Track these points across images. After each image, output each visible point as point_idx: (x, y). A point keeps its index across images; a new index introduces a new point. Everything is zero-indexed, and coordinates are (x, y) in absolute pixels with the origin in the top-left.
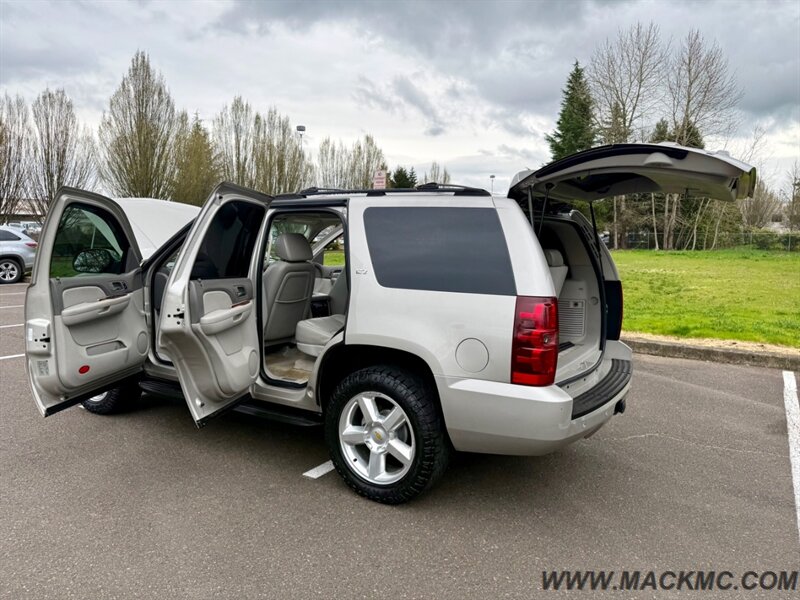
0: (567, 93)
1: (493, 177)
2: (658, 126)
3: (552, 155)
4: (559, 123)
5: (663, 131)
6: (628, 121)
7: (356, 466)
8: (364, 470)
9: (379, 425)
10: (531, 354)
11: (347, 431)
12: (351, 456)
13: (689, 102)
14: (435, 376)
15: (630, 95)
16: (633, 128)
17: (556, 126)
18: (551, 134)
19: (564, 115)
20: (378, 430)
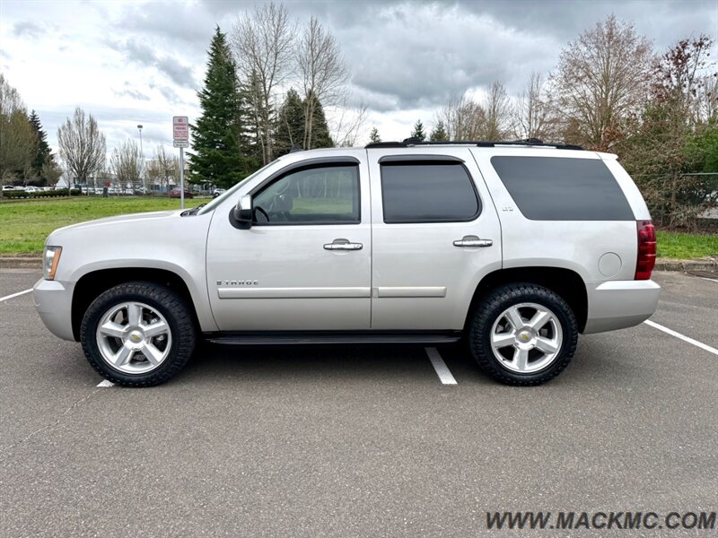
0: (212, 55)
1: (140, 127)
2: (289, 93)
3: (203, 110)
4: (206, 82)
5: (292, 98)
6: (267, 86)
7: (507, 364)
8: (513, 366)
9: (525, 328)
10: (647, 258)
11: (497, 339)
12: (499, 357)
13: (313, 76)
14: (586, 282)
15: (268, 63)
16: (271, 94)
17: (205, 84)
18: (201, 91)
19: (210, 75)
20: (524, 333)
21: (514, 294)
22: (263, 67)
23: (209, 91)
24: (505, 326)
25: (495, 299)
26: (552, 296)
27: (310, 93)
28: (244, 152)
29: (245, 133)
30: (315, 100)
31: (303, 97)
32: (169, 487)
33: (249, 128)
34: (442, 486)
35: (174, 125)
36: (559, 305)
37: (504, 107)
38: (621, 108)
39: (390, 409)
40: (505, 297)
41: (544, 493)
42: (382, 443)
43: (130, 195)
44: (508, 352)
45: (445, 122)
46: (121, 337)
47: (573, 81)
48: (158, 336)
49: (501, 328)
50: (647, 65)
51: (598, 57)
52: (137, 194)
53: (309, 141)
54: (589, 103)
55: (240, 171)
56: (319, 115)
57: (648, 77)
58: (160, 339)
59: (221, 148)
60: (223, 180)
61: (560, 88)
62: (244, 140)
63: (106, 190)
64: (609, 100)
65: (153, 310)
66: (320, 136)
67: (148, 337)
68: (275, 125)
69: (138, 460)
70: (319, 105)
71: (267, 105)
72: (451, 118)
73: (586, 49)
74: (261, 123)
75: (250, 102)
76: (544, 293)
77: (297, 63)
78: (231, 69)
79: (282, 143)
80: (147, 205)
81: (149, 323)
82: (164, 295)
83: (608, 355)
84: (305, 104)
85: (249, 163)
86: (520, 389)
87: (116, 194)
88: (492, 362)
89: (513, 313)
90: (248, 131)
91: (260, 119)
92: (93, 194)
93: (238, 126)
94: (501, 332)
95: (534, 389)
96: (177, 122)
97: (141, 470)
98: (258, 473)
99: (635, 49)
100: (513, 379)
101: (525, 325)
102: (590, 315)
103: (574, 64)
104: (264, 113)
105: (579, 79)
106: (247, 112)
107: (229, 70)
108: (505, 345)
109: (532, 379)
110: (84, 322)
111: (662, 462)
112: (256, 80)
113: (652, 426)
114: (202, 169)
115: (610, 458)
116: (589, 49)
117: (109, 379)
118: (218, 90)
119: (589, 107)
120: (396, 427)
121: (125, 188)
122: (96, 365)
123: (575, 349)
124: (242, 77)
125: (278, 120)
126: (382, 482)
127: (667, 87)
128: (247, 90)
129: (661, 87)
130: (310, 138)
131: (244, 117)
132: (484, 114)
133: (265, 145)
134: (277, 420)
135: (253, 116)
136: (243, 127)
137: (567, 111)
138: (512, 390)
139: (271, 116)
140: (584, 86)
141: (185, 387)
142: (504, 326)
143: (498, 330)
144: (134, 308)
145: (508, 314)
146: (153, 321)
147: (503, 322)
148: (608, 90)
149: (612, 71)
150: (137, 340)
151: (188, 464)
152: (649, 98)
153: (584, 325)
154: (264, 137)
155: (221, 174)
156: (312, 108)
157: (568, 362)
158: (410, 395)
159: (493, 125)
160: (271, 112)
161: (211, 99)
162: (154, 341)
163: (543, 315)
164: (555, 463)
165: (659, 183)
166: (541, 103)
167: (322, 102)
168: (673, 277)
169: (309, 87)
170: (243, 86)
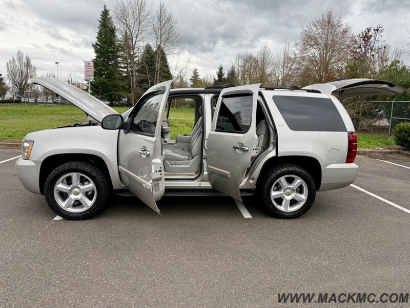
0: (101, 22)
1: (57, 63)
2: (146, 46)
3: (96, 55)
4: (97, 38)
5: (148, 49)
6: (134, 42)
7: (279, 207)
8: (281, 208)
9: (289, 188)
10: (352, 152)
11: (274, 194)
12: (275, 204)
13: (161, 37)
14: (321, 164)
15: (135, 29)
16: (136, 46)
17: (97, 39)
18: (94, 43)
19: (100, 34)
20: (288, 190)
21: (283, 170)
22: (132, 30)
23: (99, 44)
24: (279, 187)
25: (273, 173)
26: (303, 171)
27: (159, 47)
28: (119, 80)
29: (121, 69)
30: (162, 51)
31: (155, 49)
32: (105, 275)
33: (122, 65)
34: (250, 273)
35: (85, 66)
36: (307, 176)
37: (270, 60)
38: (334, 63)
39: (218, 231)
40: (279, 172)
41: (302, 276)
42: (216, 250)
43: (51, 103)
44: (279, 201)
45: (236, 67)
46: (68, 192)
47: (308, 47)
48: (89, 192)
49: (276, 188)
50: (348, 39)
51: (322, 34)
52: (55, 103)
53: (158, 75)
54: (317, 59)
55: (117, 91)
56: (164, 59)
57: (349, 47)
58: (90, 193)
59: (106, 77)
60: (107, 96)
61: (301, 51)
62: (120, 73)
63: (36, 100)
64: (327, 58)
65: (86, 177)
66: (164, 72)
67: (83, 192)
68: (138, 64)
69: (84, 261)
70: (164, 54)
71: (133, 52)
72: (240, 64)
73: (315, 29)
74: (130, 63)
75: (123, 51)
76: (299, 170)
77: (152, 29)
78: (113, 31)
79: (142, 75)
80: (62, 110)
81: (83, 184)
82: (92, 169)
83: (330, 202)
84: (156, 53)
85: (123, 86)
86: (286, 220)
87: (43, 103)
88: (271, 206)
89: (282, 180)
90: (122, 68)
91: (129, 61)
92: (28, 103)
93: (117, 64)
94: (276, 190)
95: (292, 220)
96: (87, 65)
97: (88, 266)
98: (152, 267)
99: (342, 30)
100: (281, 215)
101: (289, 186)
102: (323, 182)
103: (309, 38)
104: (132, 57)
105: (312, 46)
106: (122, 57)
107: (111, 32)
108: (277, 197)
109: (292, 215)
110: (46, 183)
111: (360, 259)
112: (127, 38)
113: (354, 240)
114: (95, 89)
115: (334, 257)
116: (317, 29)
117: (61, 215)
118: (104, 43)
119: (316, 62)
120: (223, 241)
121: (47, 99)
122: (53, 208)
123: (314, 199)
124: (119, 36)
125: (140, 61)
126: (219, 271)
127: (359, 52)
128: (122, 43)
129: (356, 52)
130: (158, 73)
131: (120, 59)
132: (258, 63)
133: (132, 76)
134: (158, 238)
135: (125, 59)
136: (119, 65)
137: (304, 63)
138: (281, 221)
139: (136, 59)
140: (314, 50)
141: (104, 220)
142: (277, 187)
143: (275, 189)
144: (75, 176)
145: (280, 180)
146: (86, 183)
147: (277, 184)
148: (327, 53)
149: (330, 42)
150: (77, 194)
151: (113, 263)
152: (349, 58)
153: (319, 187)
154: (132, 72)
155: (106, 92)
156: (160, 56)
157: (310, 206)
158: (228, 224)
159: (263, 70)
160: (136, 57)
161: (100, 48)
162: (86, 194)
163: (298, 181)
164: (306, 260)
165: (353, 106)
166: (291, 58)
167: (166, 52)
168: (361, 159)
169: (159, 43)
170: (119, 41)
